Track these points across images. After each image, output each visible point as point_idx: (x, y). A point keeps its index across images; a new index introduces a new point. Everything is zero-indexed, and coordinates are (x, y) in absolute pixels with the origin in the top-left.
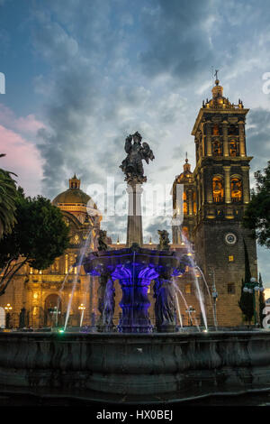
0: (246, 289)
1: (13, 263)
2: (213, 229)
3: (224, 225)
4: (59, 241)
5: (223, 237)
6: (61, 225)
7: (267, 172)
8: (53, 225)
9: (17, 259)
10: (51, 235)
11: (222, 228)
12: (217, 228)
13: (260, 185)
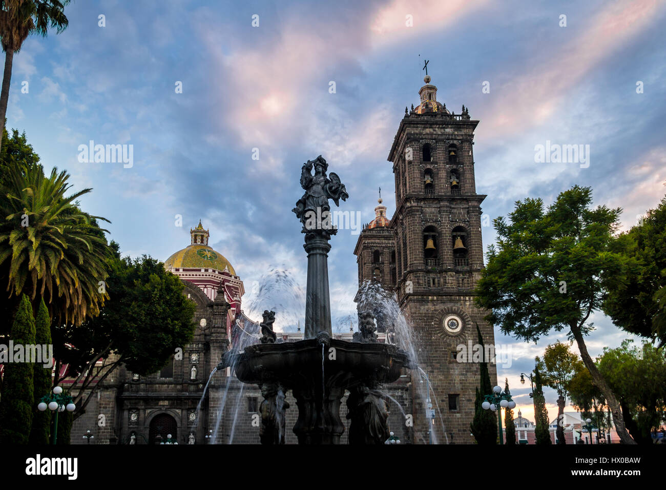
0: (486, 405)
1: (99, 363)
2: (424, 309)
3: (443, 302)
4: (177, 329)
5: (441, 322)
6: (180, 302)
7: (514, 219)
8: (167, 303)
9: (106, 357)
10: (164, 319)
11: (440, 307)
12: (430, 306)
13: (504, 239)
